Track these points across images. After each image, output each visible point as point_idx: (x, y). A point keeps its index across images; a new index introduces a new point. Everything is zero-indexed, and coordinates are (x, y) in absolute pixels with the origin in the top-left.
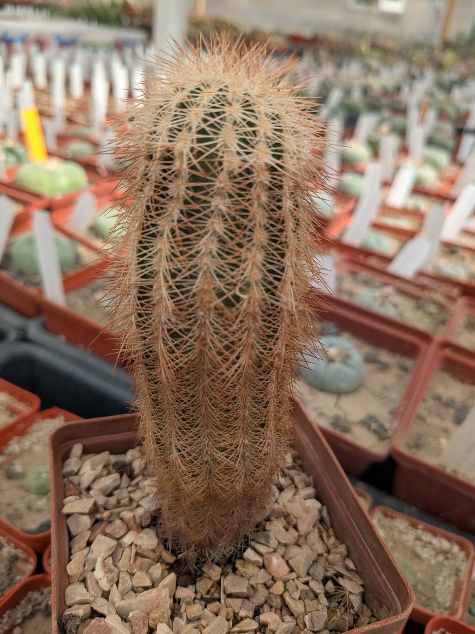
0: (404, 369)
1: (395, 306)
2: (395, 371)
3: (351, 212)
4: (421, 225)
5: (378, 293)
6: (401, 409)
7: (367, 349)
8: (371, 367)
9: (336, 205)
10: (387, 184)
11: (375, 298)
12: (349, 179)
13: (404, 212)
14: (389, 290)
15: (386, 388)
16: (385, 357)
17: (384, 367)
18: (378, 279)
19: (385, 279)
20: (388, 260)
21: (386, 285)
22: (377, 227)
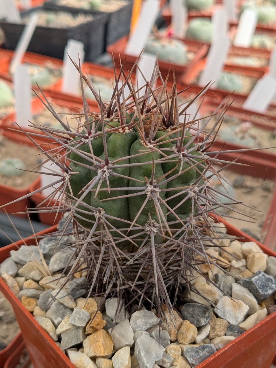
0: (267, 189)
1: (254, 138)
2: (260, 192)
3: (205, 57)
4: (268, 60)
5: (237, 129)
6: (268, 222)
7: (234, 177)
8: (240, 191)
9: (189, 51)
10: (233, 26)
11: (236, 134)
12: (197, 24)
13: (252, 50)
14: (247, 125)
15: (254, 208)
16: (249, 181)
17: (250, 190)
18: (236, 117)
19: (243, 116)
20: (244, 98)
21: (244, 121)
22: (229, 68)
